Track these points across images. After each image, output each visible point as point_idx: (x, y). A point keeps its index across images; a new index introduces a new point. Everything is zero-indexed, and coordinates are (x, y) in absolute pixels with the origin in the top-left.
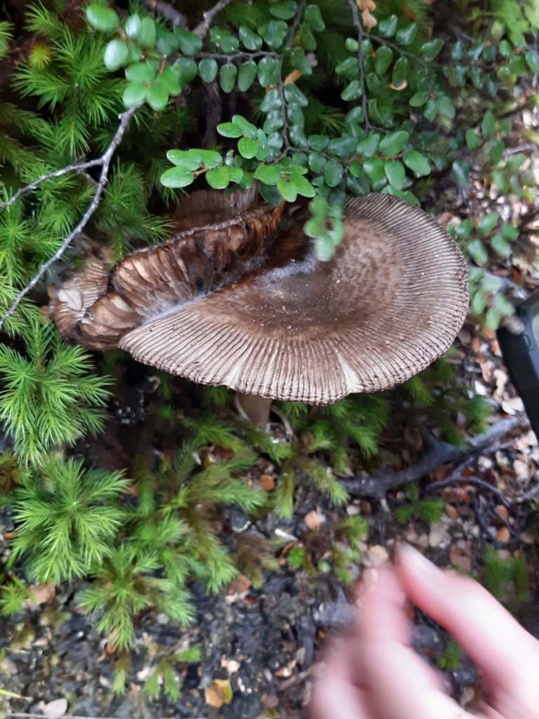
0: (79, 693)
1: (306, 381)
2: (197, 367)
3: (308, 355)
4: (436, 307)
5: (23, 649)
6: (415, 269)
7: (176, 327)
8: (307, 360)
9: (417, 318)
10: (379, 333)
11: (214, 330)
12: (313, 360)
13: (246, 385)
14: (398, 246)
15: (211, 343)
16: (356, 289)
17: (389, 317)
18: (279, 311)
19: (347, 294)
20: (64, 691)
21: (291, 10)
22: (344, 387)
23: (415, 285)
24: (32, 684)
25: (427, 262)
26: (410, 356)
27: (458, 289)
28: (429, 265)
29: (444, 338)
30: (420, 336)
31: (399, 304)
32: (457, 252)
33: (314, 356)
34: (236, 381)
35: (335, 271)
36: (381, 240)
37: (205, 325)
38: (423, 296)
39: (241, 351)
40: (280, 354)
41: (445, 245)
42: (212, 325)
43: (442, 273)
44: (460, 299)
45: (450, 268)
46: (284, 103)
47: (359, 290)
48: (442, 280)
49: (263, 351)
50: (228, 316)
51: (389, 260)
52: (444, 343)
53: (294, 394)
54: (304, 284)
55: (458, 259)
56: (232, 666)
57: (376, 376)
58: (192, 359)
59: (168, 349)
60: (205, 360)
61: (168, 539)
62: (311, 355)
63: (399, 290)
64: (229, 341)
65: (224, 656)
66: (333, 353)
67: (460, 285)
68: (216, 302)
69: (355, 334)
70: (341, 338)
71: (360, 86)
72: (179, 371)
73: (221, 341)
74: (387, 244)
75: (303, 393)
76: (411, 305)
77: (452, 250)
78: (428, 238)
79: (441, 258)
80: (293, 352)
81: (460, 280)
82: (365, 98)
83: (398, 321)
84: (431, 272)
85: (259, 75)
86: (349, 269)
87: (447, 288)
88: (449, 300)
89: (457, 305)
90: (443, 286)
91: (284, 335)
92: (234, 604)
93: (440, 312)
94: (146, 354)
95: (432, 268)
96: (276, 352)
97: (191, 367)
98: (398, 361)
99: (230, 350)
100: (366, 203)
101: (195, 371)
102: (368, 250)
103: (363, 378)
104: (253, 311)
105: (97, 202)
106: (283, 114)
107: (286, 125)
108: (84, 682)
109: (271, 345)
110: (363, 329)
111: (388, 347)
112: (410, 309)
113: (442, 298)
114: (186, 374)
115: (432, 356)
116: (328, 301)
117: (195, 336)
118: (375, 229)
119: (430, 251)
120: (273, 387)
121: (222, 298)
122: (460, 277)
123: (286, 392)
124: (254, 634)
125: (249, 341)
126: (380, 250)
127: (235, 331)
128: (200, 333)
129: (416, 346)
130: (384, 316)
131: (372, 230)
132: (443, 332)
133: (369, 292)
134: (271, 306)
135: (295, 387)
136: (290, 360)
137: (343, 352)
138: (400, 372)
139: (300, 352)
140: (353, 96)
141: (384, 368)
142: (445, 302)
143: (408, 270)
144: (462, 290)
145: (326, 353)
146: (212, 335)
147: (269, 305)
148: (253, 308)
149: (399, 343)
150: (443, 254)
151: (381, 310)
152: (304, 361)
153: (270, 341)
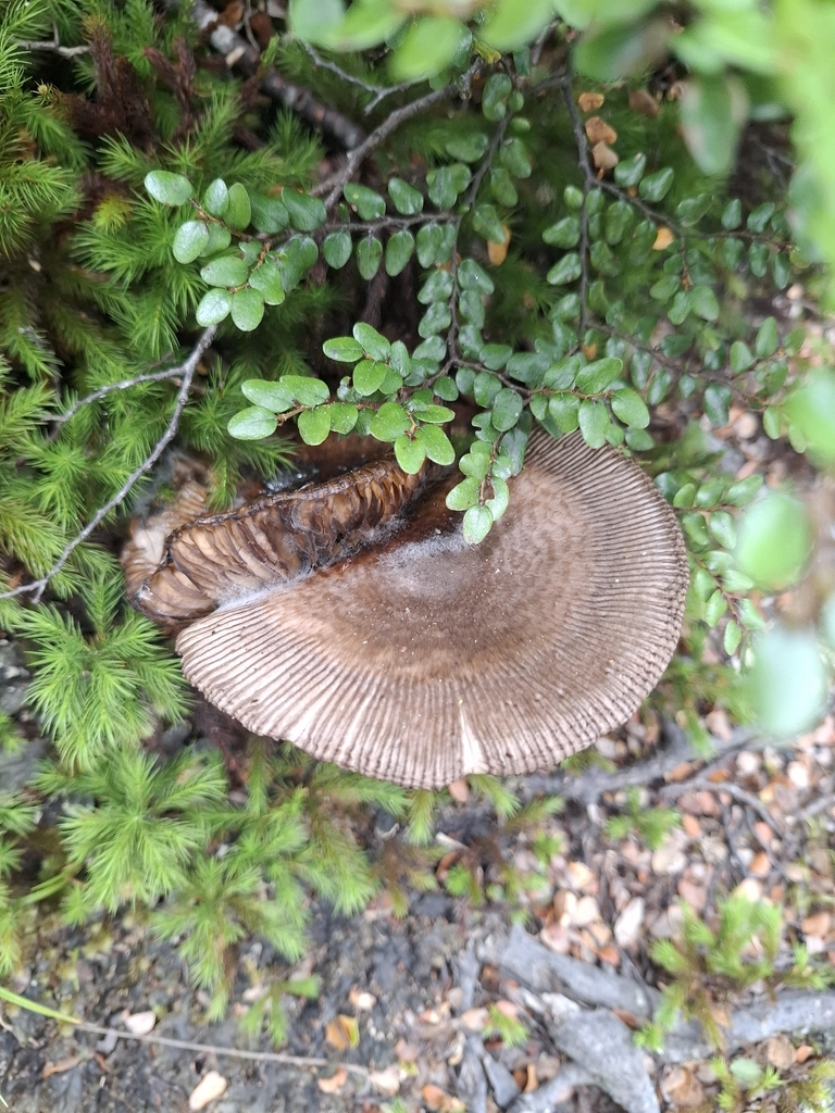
0: (170, 1008)
1: (403, 750)
2: (254, 708)
3: (417, 704)
4: (624, 644)
5: (100, 952)
6: (608, 570)
7: (244, 634)
8: (414, 712)
9: (592, 658)
10: (530, 677)
11: (293, 646)
12: (423, 714)
13: (317, 746)
14: (591, 526)
15: (283, 668)
16: (520, 589)
17: (552, 648)
18: (400, 615)
19: (505, 594)
20: (152, 1002)
21: (478, 146)
22: (457, 767)
23: (603, 598)
24: (112, 992)
25: (627, 561)
26: (565, 727)
27: (666, 617)
28: (630, 567)
29: (625, 702)
30: (588, 693)
31: (573, 628)
32: (677, 549)
33: (426, 705)
34: (305, 736)
35: (497, 553)
36: (569, 514)
37: (284, 634)
38: (610, 619)
39: (322, 687)
40: (378, 697)
41: (661, 534)
42: (293, 636)
43: (646, 584)
44: (665, 634)
45: (659, 577)
46: (457, 289)
47: (523, 592)
48: (644, 597)
49: (355, 688)
50: (321, 622)
51: (574, 549)
52: (622, 710)
53: (382, 769)
54: (448, 570)
55: (676, 562)
56: (363, 1001)
57: (509, 755)
58: (249, 693)
59: (223, 671)
60: (267, 699)
61: (283, 847)
62: (422, 705)
63: (578, 603)
64: (309, 668)
65: (355, 986)
66: (454, 704)
67: (670, 608)
68: (312, 593)
69: (496, 671)
70: (474, 677)
71: (579, 261)
72: (230, 710)
73: (298, 666)
74: (577, 521)
75: (395, 771)
76: (589, 633)
77: (669, 546)
78: (638, 520)
79: (649, 558)
80: (397, 695)
81: (671, 599)
82: (585, 279)
83: (563, 659)
84: (630, 579)
85: (419, 251)
86: (516, 552)
87: (648, 612)
88: (646, 634)
89: (656, 645)
90: (641, 608)
91: (393, 663)
92: (374, 923)
93: (629, 654)
94: (195, 673)
95: (634, 572)
96: (373, 692)
97: (246, 707)
98: (547, 733)
99: (305, 685)
100: (561, 447)
101: (250, 714)
102: (548, 527)
103: (489, 754)
104: (361, 613)
105: (174, 428)
106: (452, 306)
107: (455, 324)
108: (177, 997)
109: (369, 679)
110: (509, 666)
111: (536, 705)
112: (587, 639)
113: (637, 628)
114: (237, 716)
115: (600, 729)
116: (476, 603)
117: (265, 654)
118: (564, 494)
119: (636, 542)
120: (354, 754)
121: (324, 586)
122: (673, 593)
123: (372, 764)
124: (396, 963)
125: (338, 671)
126: (565, 529)
127: (322, 652)
128: (274, 647)
129: (578, 710)
130: (546, 645)
131: (559, 496)
132: (626, 690)
133: (535, 599)
134: (392, 605)
135: (384, 760)
136: (389, 710)
137: (469, 706)
138: (545, 753)
139: (407, 698)
140: (566, 277)
141: (522, 743)
142: (640, 636)
143: (598, 570)
144: (670, 618)
145: (444, 703)
146: (288, 654)
147: (388, 603)
148: (362, 609)
149: (555, 701)
150: (654, 551)
151: (543, 633)
152: (410, 713)
153: (368, 672)
